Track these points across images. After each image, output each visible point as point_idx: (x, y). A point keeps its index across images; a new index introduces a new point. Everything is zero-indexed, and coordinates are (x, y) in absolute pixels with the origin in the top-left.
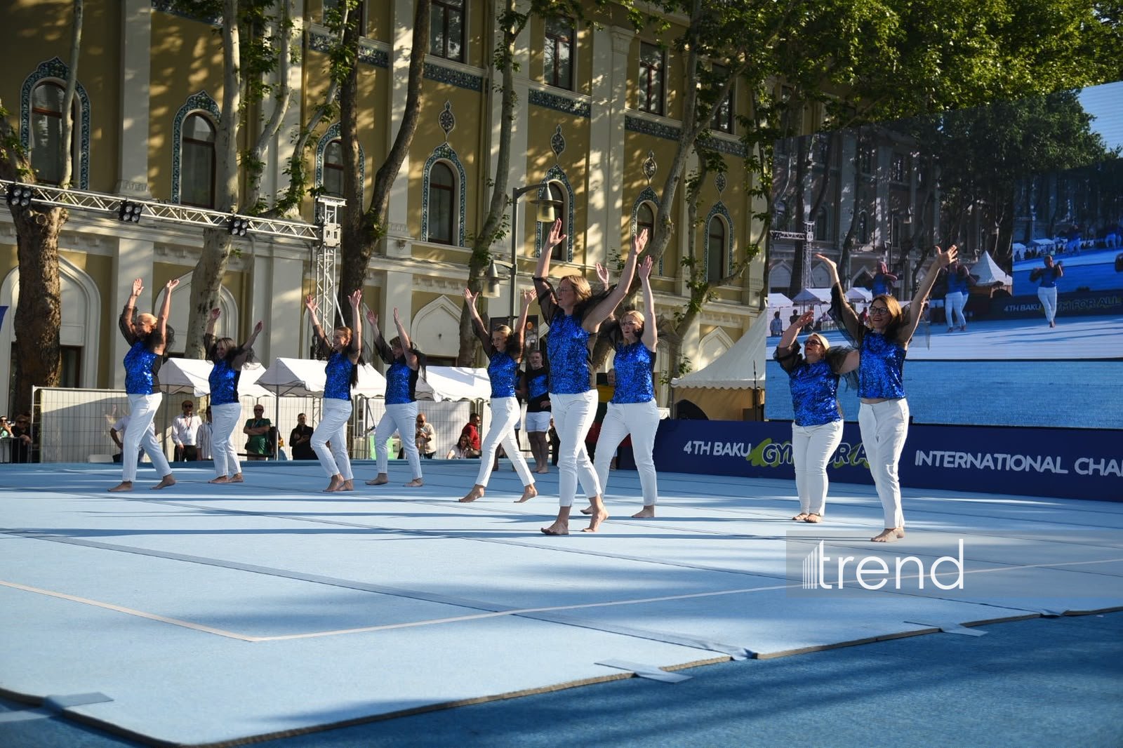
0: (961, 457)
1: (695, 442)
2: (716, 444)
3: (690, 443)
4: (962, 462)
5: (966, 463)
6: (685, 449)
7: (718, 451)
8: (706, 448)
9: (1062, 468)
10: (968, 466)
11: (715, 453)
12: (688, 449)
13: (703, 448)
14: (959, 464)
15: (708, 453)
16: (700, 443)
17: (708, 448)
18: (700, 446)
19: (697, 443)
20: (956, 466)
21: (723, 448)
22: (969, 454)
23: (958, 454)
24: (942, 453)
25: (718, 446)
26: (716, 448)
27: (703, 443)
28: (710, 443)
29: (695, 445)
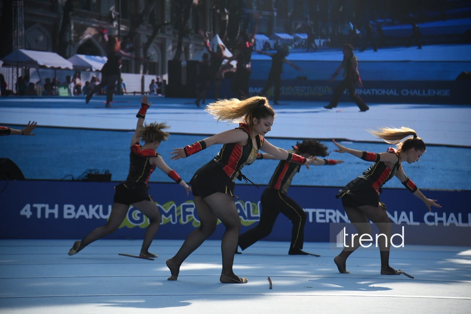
0: (331, 214)
1: (35, 205)
2: (66, 206)
3: (28, 207)
4: (332, 217)
5: (335, 218)
6: (22, 213)
7: (69, 214)
8: (52, 211)
9: (415, 220)
10: (338, 221)
11: (66, 216)
12: (26, 211)
13: (48, 211)
14: (330, 220)
15: (56, 216)
16: (43, 205)
17: (56, 211)
18: (43, 210)
19: (39, 206)
20: (328, 221)
21: (76, 211)
22: (337, 211)
23: (328, 211)
24: (314, 210)
25: (69, 209)
26: (66, 211)
27: (47, 206)
28: (57, 206)
29: (36, 209)
